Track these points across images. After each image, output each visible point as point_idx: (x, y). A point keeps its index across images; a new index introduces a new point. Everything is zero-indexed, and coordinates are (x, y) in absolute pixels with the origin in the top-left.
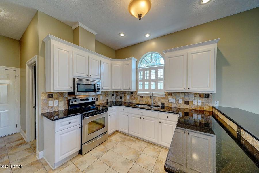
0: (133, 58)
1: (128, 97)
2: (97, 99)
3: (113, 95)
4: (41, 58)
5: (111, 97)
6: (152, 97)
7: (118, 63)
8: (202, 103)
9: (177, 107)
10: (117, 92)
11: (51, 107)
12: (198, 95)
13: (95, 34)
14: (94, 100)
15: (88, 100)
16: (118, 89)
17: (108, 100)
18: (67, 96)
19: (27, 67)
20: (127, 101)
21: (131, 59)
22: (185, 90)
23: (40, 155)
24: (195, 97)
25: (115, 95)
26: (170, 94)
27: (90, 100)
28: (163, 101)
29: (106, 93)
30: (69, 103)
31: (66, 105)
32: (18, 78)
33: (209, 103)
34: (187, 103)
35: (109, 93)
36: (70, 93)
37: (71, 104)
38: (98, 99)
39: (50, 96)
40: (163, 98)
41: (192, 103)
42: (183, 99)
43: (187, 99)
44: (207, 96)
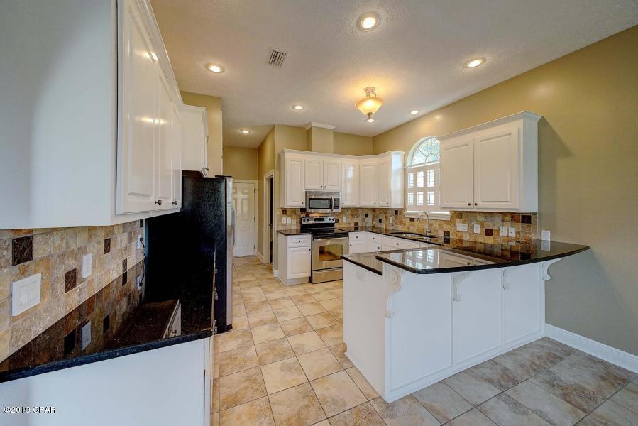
0: (392, 152)
1: (391, 220)
2: (337, 221)
3: (367, 216)
4: (277, 172)
5: (363, 220)
6: (427, 219)
7: (372, 161)
8: (517, 233)
9: (471, 239)
10: (374, 210)
11: (285, 225)
12: (508, 218)
13: (333, 128)
14: (331, 222)
15: (323, 220)
16: (370, 205)
17: (356, 224)
18: (299, 213)
19: (265, 180)
20: (390, 227)
21: (390, 155)
22: (472, 206)
23: (276, 273)
24: (503, 221)
25: (371, 216)
26: (459, 215)
27: (327, 221)
28: (447, 228)
29: (354, 211)
30: (301, 223)
31: (299, 224)
32: (256, 192)
33: (530, 233)
34: (489, 232)
35: (360, 211)
36: (303, 210)
37: (303, 223)
38: (340, 221)
39: (284, 212)
40: (447, 223)
41: (499, 233)
42: (482, 224)
43: (489, 225)
44: (526, 219)
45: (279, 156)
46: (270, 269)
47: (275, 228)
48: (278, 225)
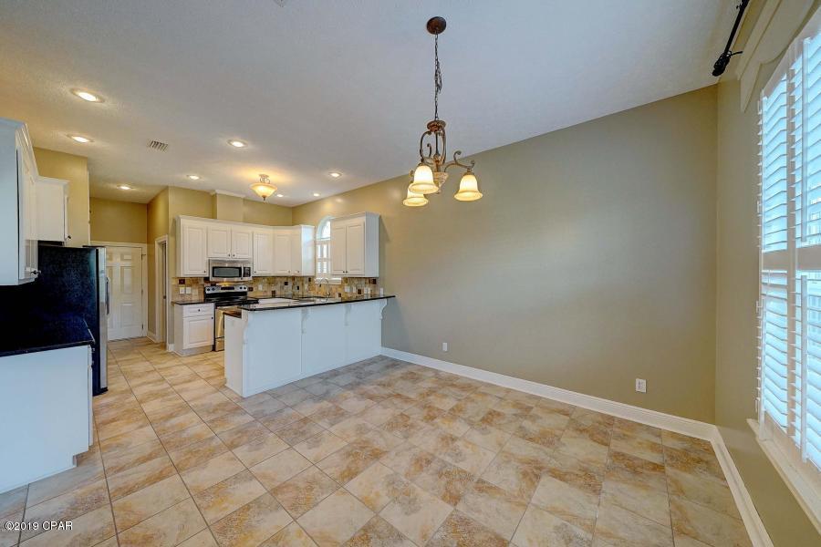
0: (302, 226)
1: (306, 286)
2: (251, 289)
3: (286, 284)
4: (172, 239)
5: (282, 288)
6: (328, 284)
7: (286, 232)
10: (293, 278)
11: (182, 295)
12: (368, 281)
13: (243, 196)
14: (243, 290)
15: (233, 288)
16: (285, 273)
17: (274, 292)
18: (203, 282)
19: (156, 245)
20: (306, 294)
21: (301, 228)
22: (345, 274)
24: (365, 283)
25: (290, 284)
26: (347, 280)
27: (237, 289)
28: (340, 290)
29: (272, 280)
30: (204, 291)
31: (202, 293)
32: (145, 258)
33: (376, 291)
34: (359, 291)
35: (278, 279)
36: (206, 279)
37: (207, 292)
38: (254, 290)
39: (182, 281)
40: (340, 286)
42: (356, 286)
43: (360, 286)
44: (374, 281)
45: (175, 222)
46: (164, 346)
47: (169, 300)
48: (173, 296)
